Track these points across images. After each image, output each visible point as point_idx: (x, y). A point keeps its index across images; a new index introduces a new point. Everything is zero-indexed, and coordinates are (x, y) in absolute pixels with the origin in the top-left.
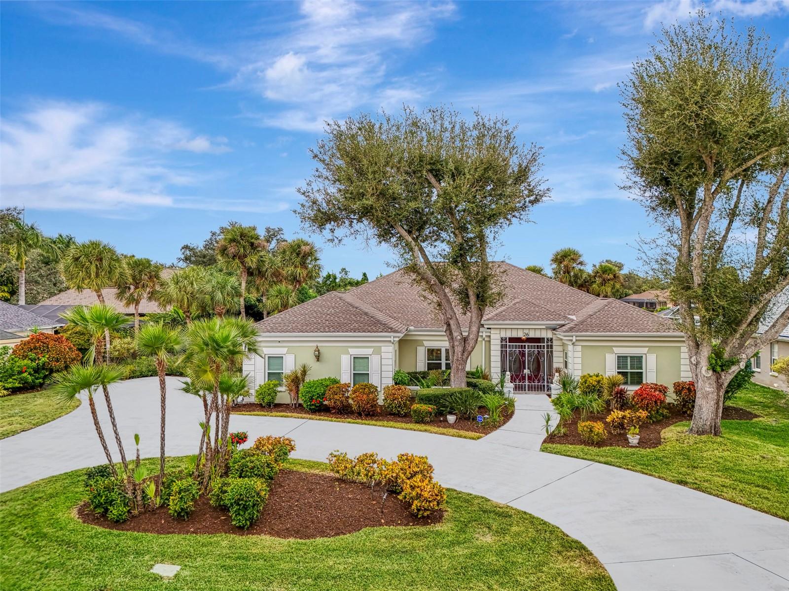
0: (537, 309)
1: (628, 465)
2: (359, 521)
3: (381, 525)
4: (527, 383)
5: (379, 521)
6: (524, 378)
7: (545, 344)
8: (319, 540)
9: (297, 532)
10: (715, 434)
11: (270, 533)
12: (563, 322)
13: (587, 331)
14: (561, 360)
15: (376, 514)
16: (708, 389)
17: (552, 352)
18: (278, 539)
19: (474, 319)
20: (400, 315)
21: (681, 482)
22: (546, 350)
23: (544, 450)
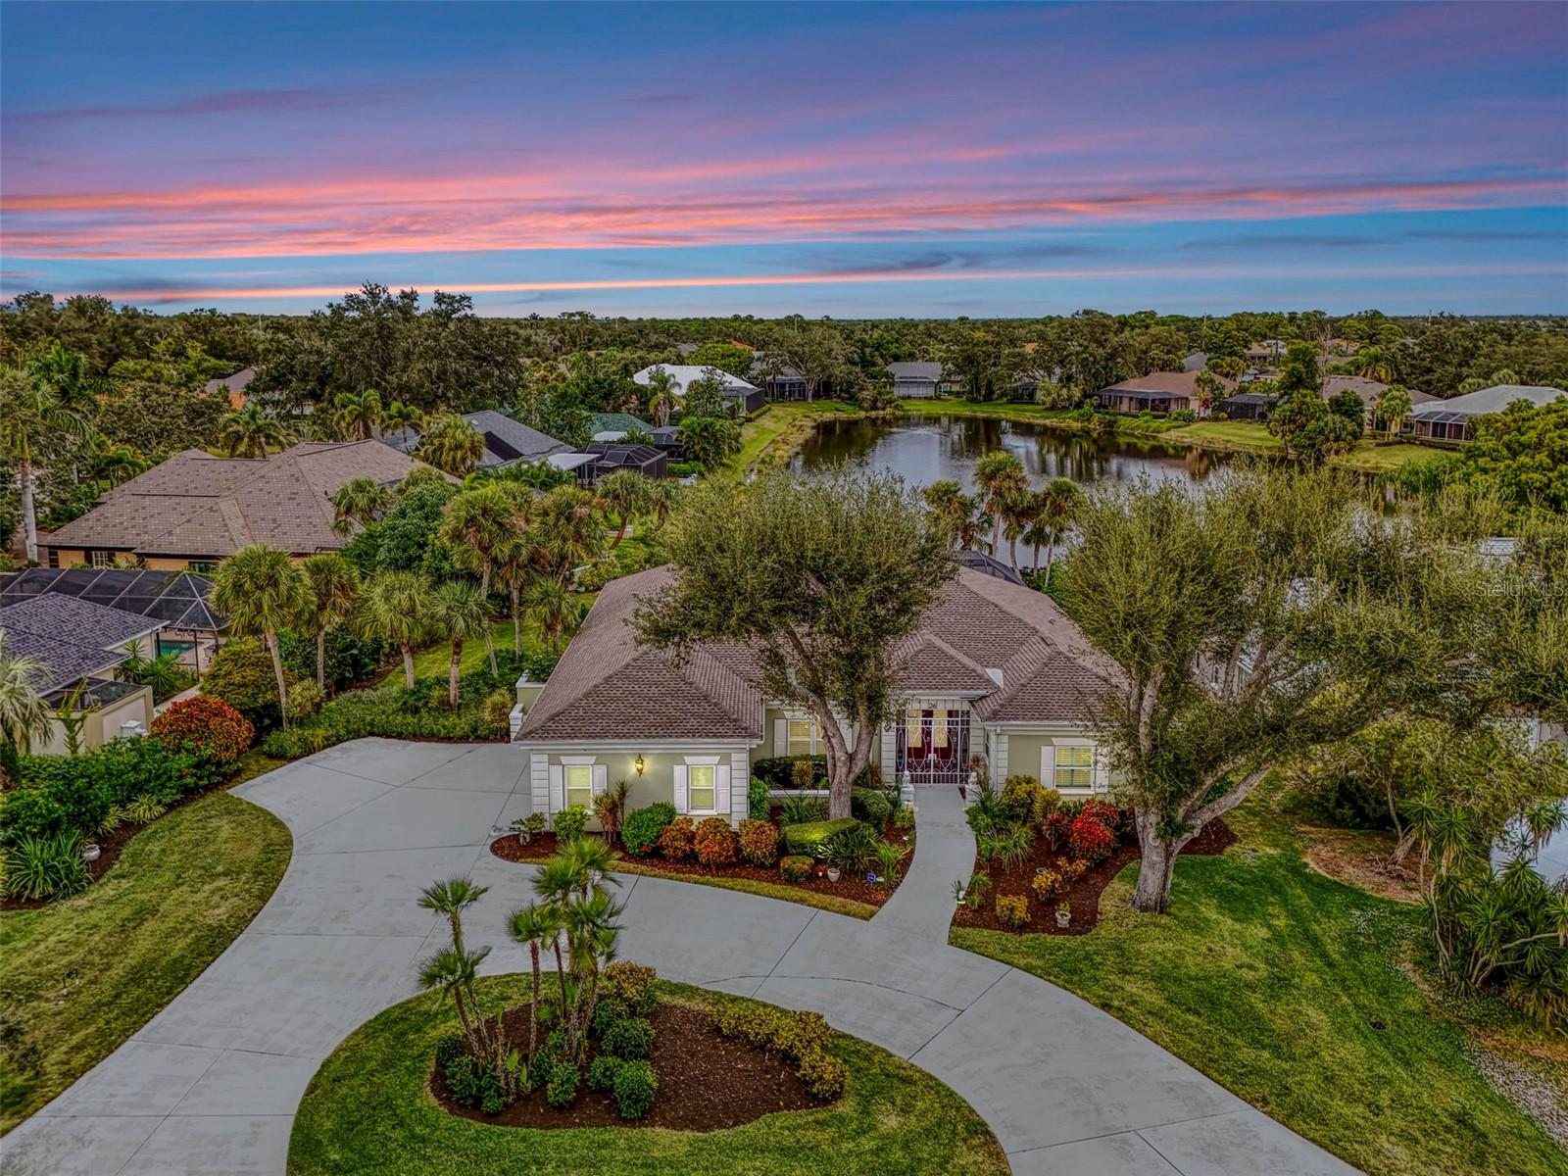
0: (949, 665)
1: (1050, 975)
2: (757, 1105)
3: (780, 1109)
4: (932, 772)
5: (778, 1104)
6: (928, 766)
7: (959, 719)
8: (719, 1133)
9: (693, 1121)
10: (1161, 912)
11: (663, 1124)
12: (983, 692)
13: (1016, 719)
14: (981, 740)
15: (773, 1094)
16: (1155, 858)
17: (968, 730)
18: (674, 1132)
19: (864, 736)
20: (747, 668)
21: (1106, 1006)
22: (960, 726)
23: (953, 941)
